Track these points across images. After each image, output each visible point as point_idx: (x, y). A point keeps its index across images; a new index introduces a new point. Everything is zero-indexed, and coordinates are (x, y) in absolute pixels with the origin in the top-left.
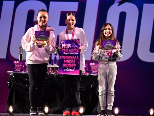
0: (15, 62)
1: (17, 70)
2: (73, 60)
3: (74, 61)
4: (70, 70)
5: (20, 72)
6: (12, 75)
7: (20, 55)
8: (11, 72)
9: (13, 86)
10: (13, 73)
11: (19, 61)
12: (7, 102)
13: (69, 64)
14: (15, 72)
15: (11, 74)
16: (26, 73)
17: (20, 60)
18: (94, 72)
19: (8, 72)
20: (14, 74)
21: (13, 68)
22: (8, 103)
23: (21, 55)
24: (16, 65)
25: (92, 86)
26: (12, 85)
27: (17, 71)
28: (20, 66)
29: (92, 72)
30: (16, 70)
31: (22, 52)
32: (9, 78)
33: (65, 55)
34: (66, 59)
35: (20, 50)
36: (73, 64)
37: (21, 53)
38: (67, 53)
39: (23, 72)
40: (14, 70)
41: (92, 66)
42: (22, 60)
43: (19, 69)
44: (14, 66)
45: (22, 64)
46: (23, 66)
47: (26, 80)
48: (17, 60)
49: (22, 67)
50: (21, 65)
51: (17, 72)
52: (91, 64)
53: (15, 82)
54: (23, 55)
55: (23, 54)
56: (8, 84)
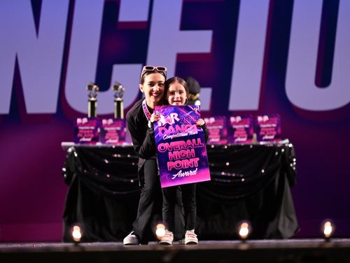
0: (79, 121)
1: (84, 139)
2: (190, 149)
3: (193, 150)
4: (187, 174)
5: (91, 145)
6: (73, 152)
7: (89, 103)
8: (70, 146)
9: (77, 178)
10: (75, 147)
11: (89, 119)
12: (64, 216)
13: (181, 160)
14: (79, 145)
15: (70, 150)
16: (105, 145)
17: (89, 116)
18: (266, 137)
19: (64, 144)
20: (77, 149)
21: (74, 135)
22: (66, 218)
23: (93, 103)
24: (82, 128)
25: (263, 171)
26: (75, 175)
27: (83, 142)
28: (90, 129)
29: (264, 138)
30: (81, 140)
31: (95, 97)
32: (67, 159)
33: (169, 141)
34: (173, 150)
35: (89, 92)
36: (192, 158)
37: (93, 99)
38: (171, 134)
39: (99, 144)
40: (76, 140)
41: (263, 123)
42: (96, 116)
43: (89, 137)
44: (77, 130)
45: (95, 124)
46: (99, 130)
47: (107, 162)
48: (83, 116)
49: (95, 131)
50: (93, 128)
51: (85, 145)
52: (260, 119)
53: (80, 169)
54: (96, 104)
55: (96, 101)
56: (64, 173)
